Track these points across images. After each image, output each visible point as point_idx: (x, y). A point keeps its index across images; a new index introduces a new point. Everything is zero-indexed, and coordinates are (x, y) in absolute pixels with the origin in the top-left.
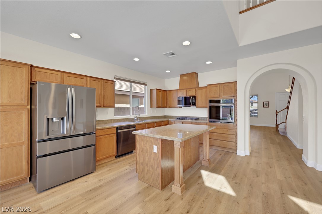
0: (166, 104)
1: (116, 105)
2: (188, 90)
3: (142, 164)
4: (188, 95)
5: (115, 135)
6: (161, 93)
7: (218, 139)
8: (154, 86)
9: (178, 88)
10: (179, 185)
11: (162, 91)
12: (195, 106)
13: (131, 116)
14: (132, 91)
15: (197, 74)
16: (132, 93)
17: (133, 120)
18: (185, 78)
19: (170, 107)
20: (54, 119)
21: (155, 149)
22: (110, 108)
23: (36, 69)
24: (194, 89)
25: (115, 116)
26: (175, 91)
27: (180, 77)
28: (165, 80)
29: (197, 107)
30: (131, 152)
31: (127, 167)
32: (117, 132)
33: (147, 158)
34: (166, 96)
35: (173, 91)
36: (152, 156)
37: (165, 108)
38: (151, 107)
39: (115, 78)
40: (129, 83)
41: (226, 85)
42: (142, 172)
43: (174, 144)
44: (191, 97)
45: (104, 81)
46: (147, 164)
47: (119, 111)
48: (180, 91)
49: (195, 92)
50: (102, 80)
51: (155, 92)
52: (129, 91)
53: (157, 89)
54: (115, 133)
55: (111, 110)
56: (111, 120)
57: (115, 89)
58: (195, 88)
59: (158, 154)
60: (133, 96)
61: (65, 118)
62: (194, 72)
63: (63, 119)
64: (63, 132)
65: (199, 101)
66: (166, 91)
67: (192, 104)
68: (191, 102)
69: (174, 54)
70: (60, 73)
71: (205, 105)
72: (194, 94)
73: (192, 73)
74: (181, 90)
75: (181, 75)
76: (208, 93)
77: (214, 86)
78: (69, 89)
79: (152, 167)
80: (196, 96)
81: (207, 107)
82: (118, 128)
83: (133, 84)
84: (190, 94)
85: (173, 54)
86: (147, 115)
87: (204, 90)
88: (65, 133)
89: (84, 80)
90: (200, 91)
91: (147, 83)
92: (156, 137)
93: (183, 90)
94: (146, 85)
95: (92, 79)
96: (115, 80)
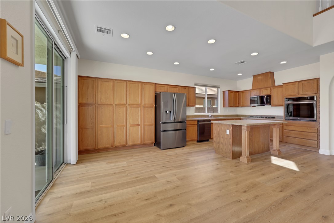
0: (238, 104)
1: (196, 106)
2: (262, 90)
3: (218, 143)
4: (262, 95)
5: (197, 125)
6: (233, 94)
7: (296, 137)
8: (226, 88)
9: (251, 88)
10: (246, 157)
11: (234, 92)
12: (270, 104)
13: (207, 113)
14: (207, 93)
15: (273, 73)
16: (207, 95)
17: (208, 116)
18: (260, 77)
19: (242, 106)
20: (167, 112)
21: (228, 132)
22: (192, 107)
23: (157, 85)
24: (269, 89)
25: (195, 113)
26: (248, 91)
27: (253, 78)
28: (238, 81)
29: (272, 106)
30: (208, 140)
31: (206, 147)
32: (198, 124)
33: (222, 138)
34: (238, 96)
35: (245, 92)
36: (225, 137)
37: (238, 108)
38: (223, 107)
39: (195, 85)
40: (205, 88)
41: (306, 82)
42: (218, 148)
43: (242, 129)
44: (265, 96)
45: (189, 88)
46: (222, 143)
47: (198, 110)
48: (253, 91)
49: (270, 91)
50: (188, 88)
51: (227, 94)
52: (205, 93)
53: (229, 91)
54: (196, 124)
55: (192, 109)
56: (193, 116)
57: (196, 93)
58: (270, 87)
59: (230, 136)
60: (208, 98)
61: (172, 112)
62: (269, 72)
63: (171, 112)
64: (171, 120)
65: (274, 100)
66: (238, 92)
67: (266, 103)
68: (265, 101)
69: (245, 62)
70: (166, 86)
71: (281, 104)
72: (269, 93)
73: (267, 73)
74: (255, 90)
75: (254, 76)
76: (284, 91)
77: (291, 84)
78: (174, 95)
79: (226, 144)
80: (271, 95)
81: (283, 106)
82: (199, 121)
83: (208, 88)
84: (265, 93)
85: (242, 62)
86: (220, 113)
87: (280, 89)
88: (172, 120)
89: (178, 89)
90: (275, 90)
91: (219, 86)
92: (229, 124)
93: (256, 90)
94: (218, 87)
95: (182, 87)
96: (195, 86)
